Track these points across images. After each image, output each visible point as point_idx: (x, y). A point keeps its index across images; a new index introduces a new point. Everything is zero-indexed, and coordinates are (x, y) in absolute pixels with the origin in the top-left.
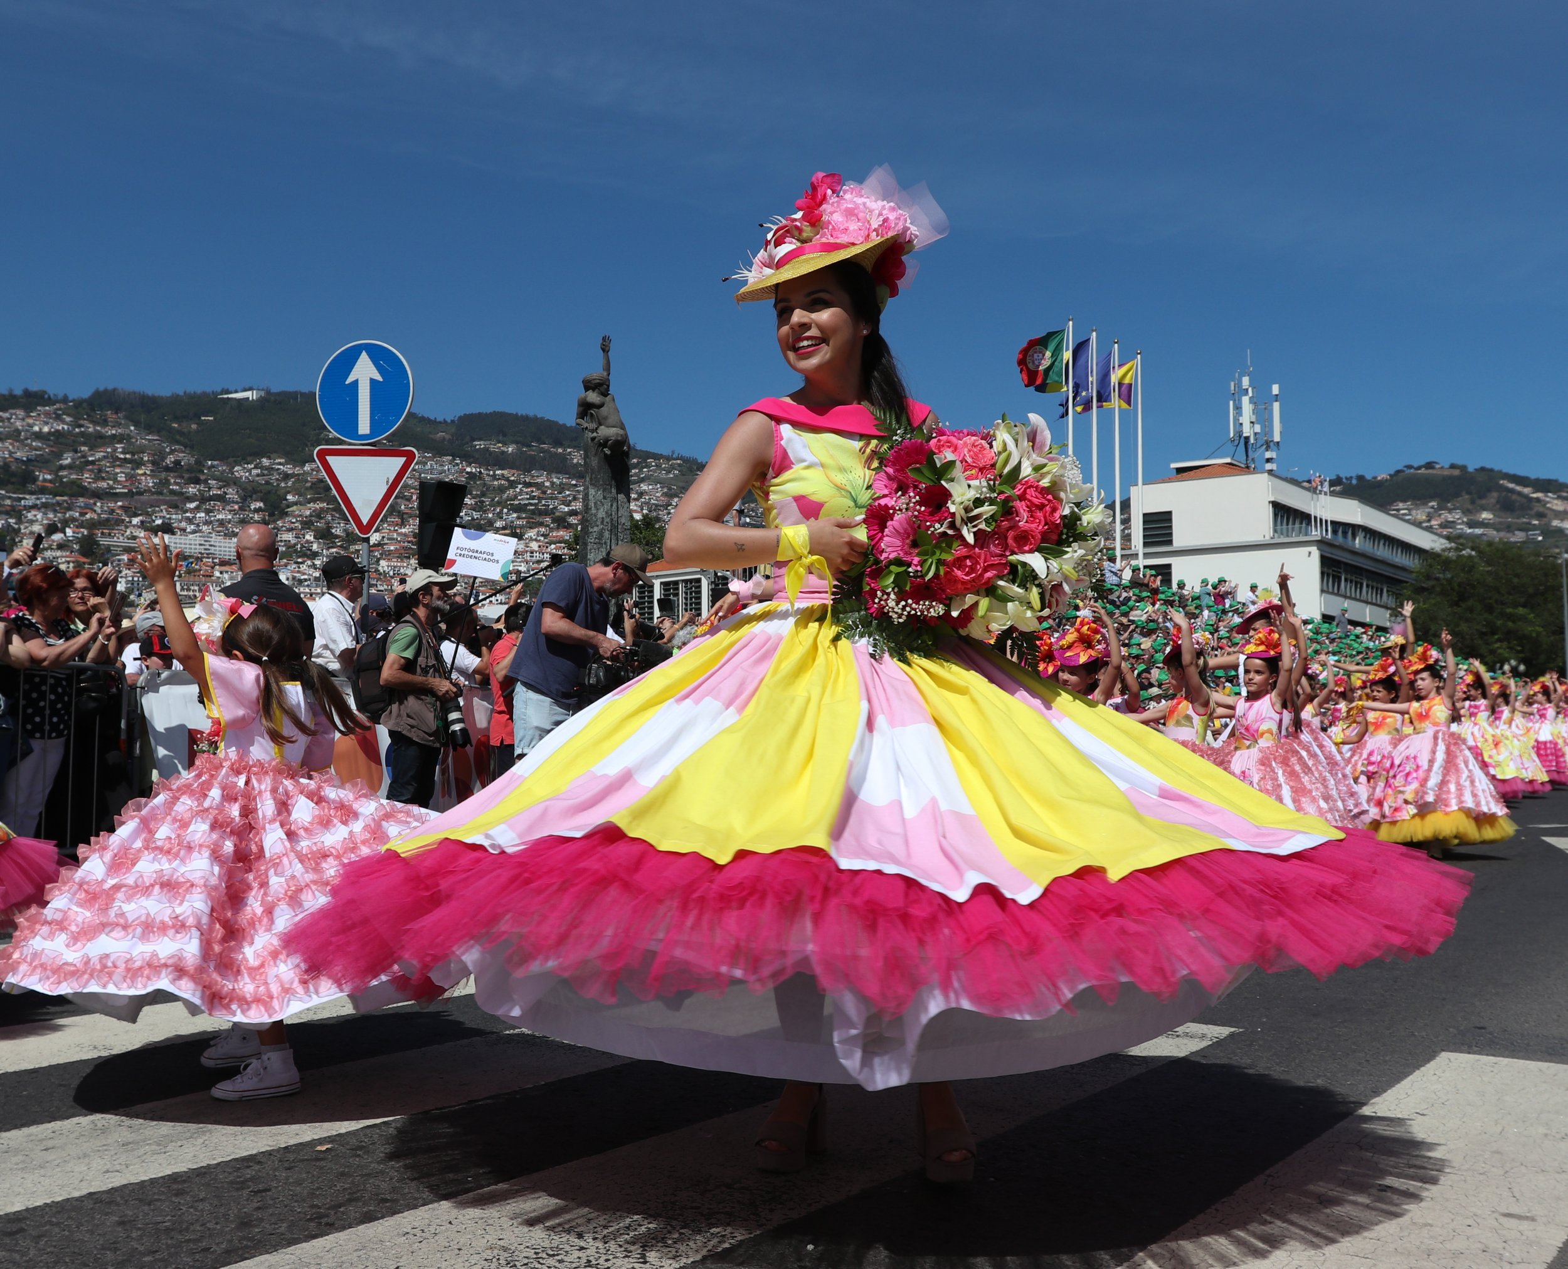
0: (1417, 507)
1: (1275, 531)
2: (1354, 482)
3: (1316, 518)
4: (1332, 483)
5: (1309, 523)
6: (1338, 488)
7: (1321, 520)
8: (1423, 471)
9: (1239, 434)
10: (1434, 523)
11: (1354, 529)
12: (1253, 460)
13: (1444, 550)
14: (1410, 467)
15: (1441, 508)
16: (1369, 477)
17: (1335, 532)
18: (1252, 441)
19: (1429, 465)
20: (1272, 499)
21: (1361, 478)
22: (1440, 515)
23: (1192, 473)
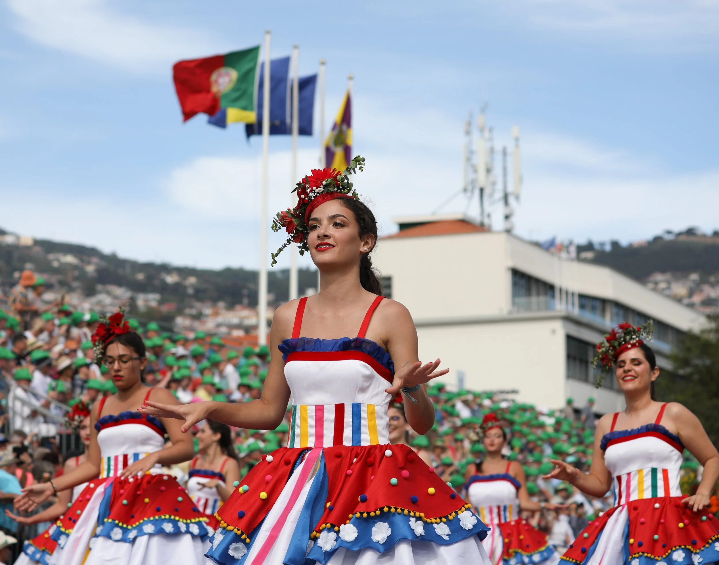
0: (677, 279)
1: (514, 303)
2: (608, 248)
3: (561, 290)
4: (580, 249)
5: (553, 296)
6: (589, 255)
7: (567, 293)
8: (683, 238)
9: (473, 182)
10: (697, 299)
11: (604, 302)
12: (489, 216)
13: (703, 331)
14: (669, 232)
15: (703, 281)
16: (624, 242)
17: (582, 307)
18: (487, 192)
19: (690, 232)
20: (511, 264)
21: (615, 244)
22: (701, 291)
23: (417, 230)
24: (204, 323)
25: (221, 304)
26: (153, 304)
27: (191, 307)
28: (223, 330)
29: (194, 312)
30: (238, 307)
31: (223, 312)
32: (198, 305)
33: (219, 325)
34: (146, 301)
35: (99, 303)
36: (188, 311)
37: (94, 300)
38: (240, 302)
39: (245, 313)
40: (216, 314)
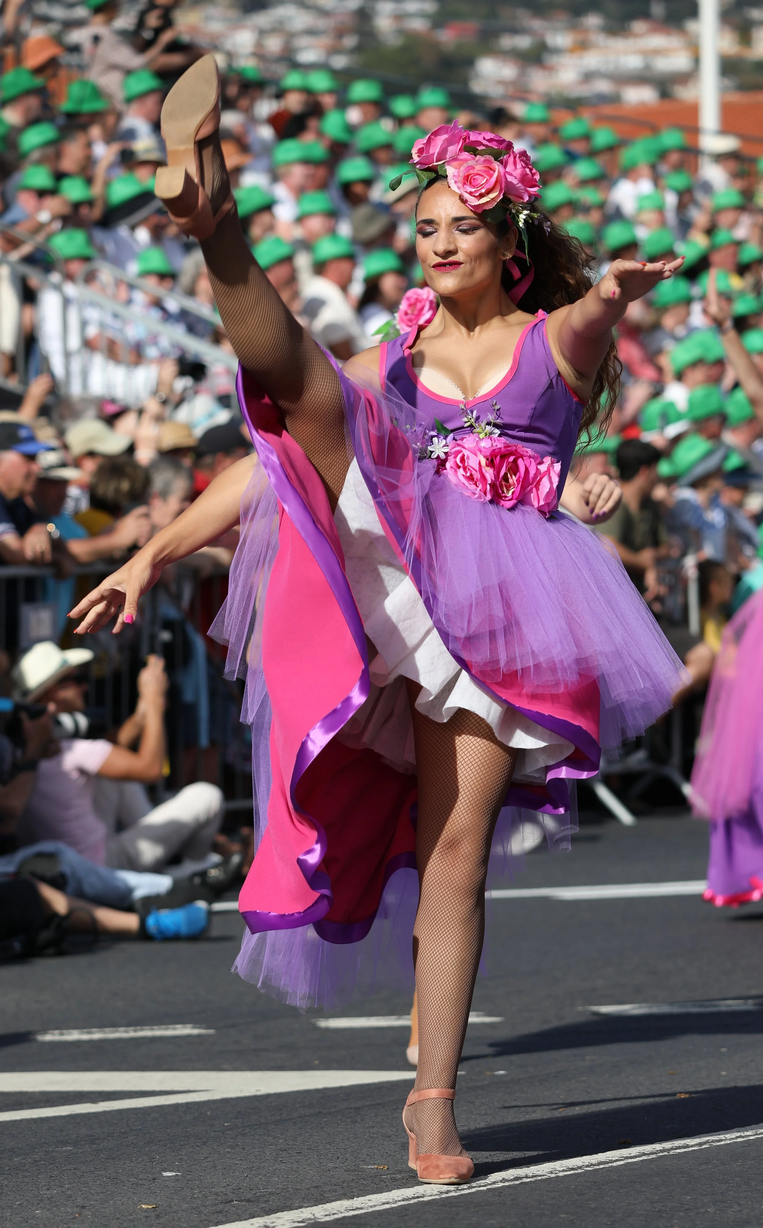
24: (550, 69)
25: (593, 21)
26: (418, 25)
27: (515, 31)
28: (603, 86)
29: (523, 42)
30: (639, 26)
31: (601, 39)
32: (537, 24)
33: (588, 77)
34: (399, 17)
35: (277, 29)
36: (507, 42)
37: (263, 19)
38: (645, 15)
39: (657, 41)
40: (582, 46)
